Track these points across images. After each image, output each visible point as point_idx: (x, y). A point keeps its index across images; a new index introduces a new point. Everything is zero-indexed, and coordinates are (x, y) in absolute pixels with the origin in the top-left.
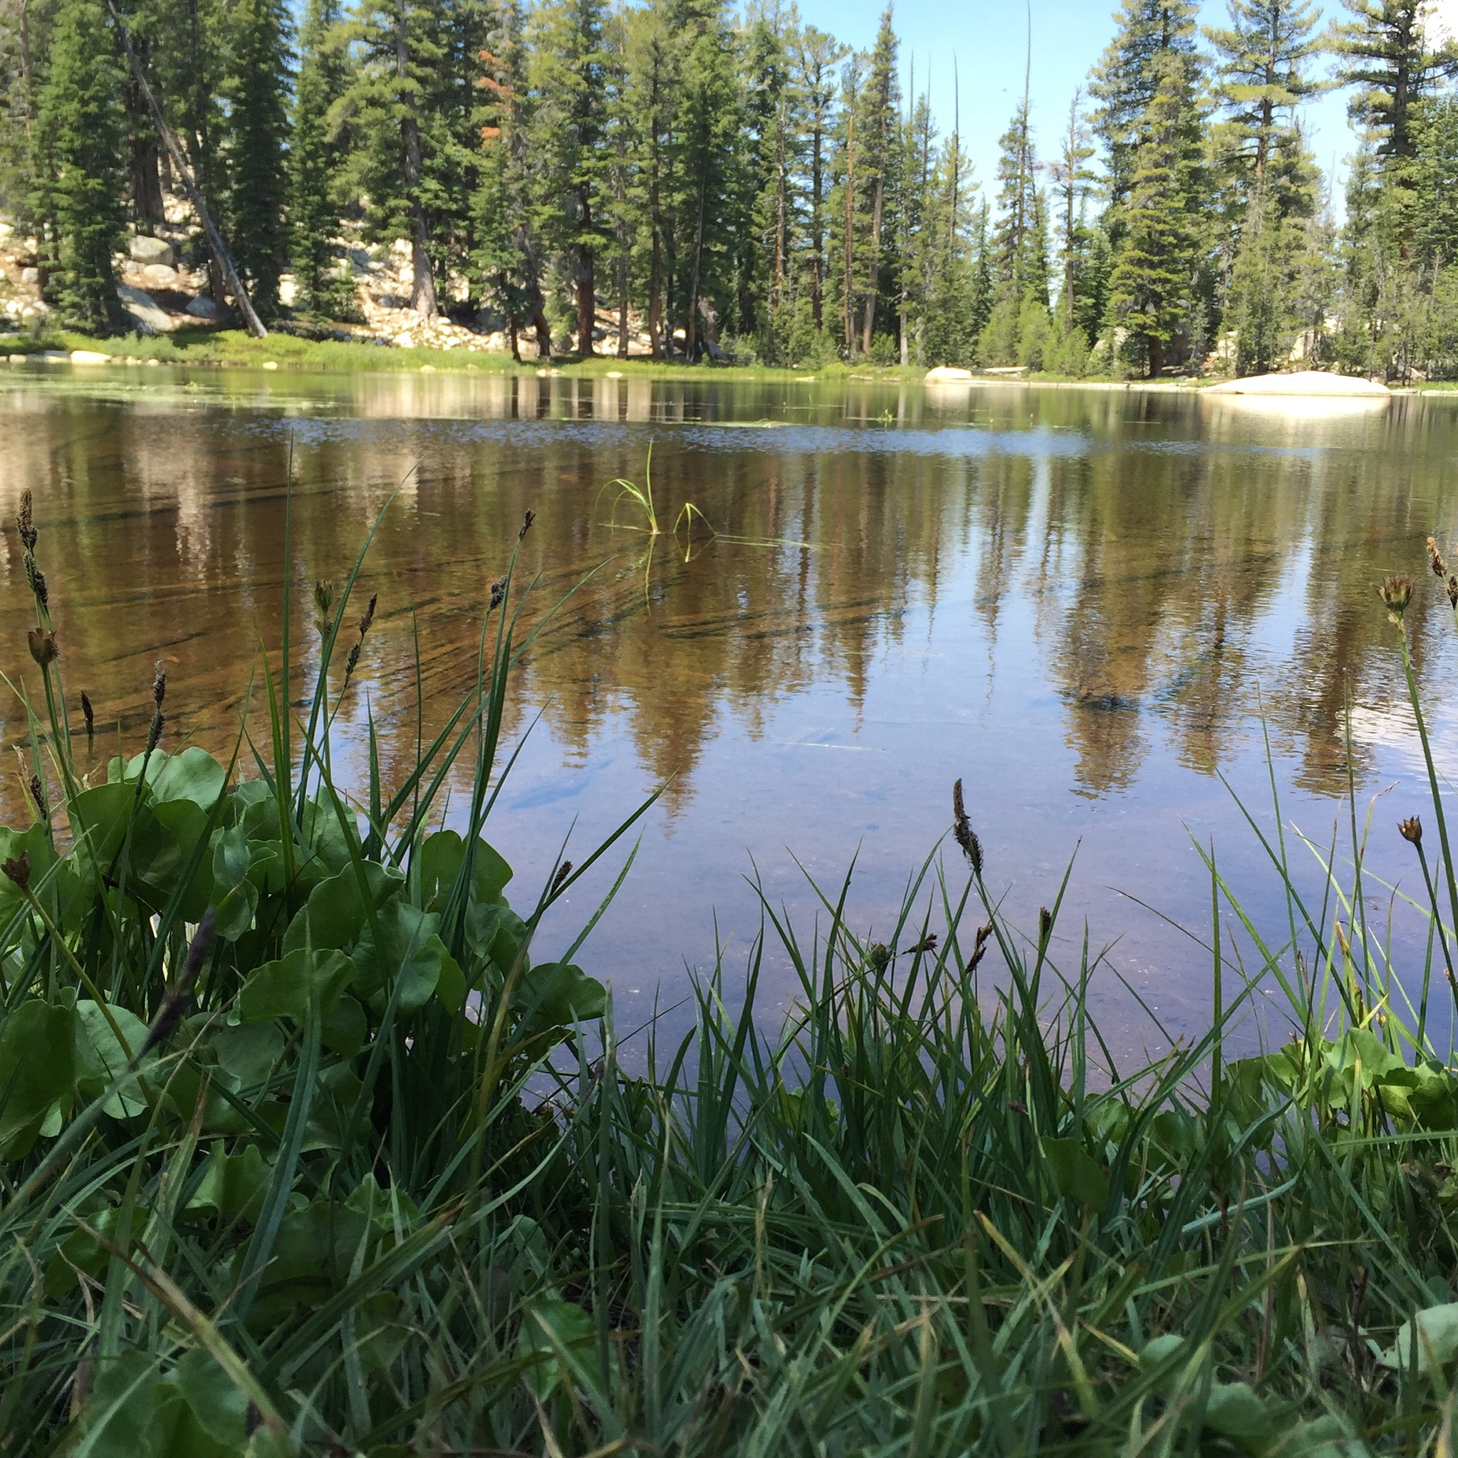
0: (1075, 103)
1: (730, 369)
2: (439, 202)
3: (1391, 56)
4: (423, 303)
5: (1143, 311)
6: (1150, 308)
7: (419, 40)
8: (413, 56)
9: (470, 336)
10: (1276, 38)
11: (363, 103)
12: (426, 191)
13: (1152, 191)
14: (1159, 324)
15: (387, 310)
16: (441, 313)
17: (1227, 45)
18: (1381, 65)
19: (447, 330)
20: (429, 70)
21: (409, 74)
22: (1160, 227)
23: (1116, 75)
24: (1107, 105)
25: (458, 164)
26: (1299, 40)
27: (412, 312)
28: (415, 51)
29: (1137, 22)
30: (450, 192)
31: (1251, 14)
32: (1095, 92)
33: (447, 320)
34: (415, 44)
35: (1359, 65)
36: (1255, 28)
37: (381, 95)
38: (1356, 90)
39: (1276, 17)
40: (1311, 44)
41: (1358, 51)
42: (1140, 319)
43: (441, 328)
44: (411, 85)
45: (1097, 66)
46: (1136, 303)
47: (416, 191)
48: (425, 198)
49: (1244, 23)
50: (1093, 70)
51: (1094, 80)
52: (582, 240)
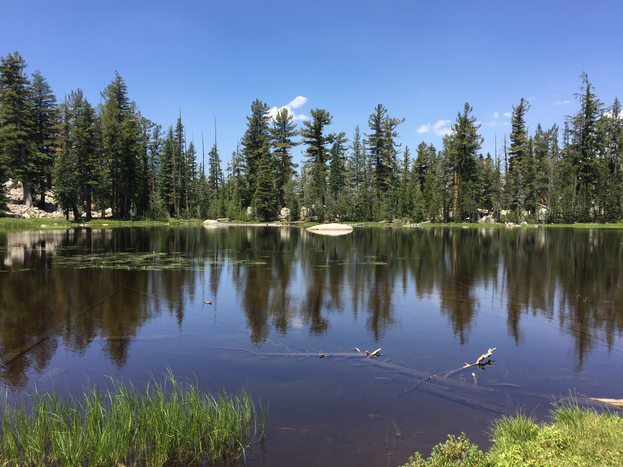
0: (238, 147)
1: (139, 221)
2: (34, 170)
3: (316, 138)
4: (28, 203)
5: (264, 204)
6: (266, 202)
7: (26, 120)
8: (23, 124)
9: (46, 213)
10: (285, 131)
11: (6, 138)
12: (29, 166)
13: (264, 171)
14: (269, 207)
15: (14, 205)
16: (35, 206)
17: (273, 132)
18: (314, 140)
19: (38, 211)
20: (28, 129)
21: (22, 130)
22: (267, 181)
23: (248, 139)
24: (246, 147)
25: (40, 158)
26: (291, 132)
27: (24, 206)
28: (24, 123)
29: (252, 126)
30: (37, 166)
31: (278, 124)
32: (242, 144)
33: (37, 208)
34: (24, 121)
35: (309, 140)
36: (280, 128)
37: (13, 136)
38: (308, 146)
39: (285, 125)
40: (294, 133)
41: (309, 136)
42: (264, 205)
43: (35, 211)
44: (24, 133)
45: (244, 137)
46: (262, 201)
47: (26, 167)
48: (29, 169)
49: (277, 127)
50: (242, 138)
51: (242, 140)
52: (89, 183)
